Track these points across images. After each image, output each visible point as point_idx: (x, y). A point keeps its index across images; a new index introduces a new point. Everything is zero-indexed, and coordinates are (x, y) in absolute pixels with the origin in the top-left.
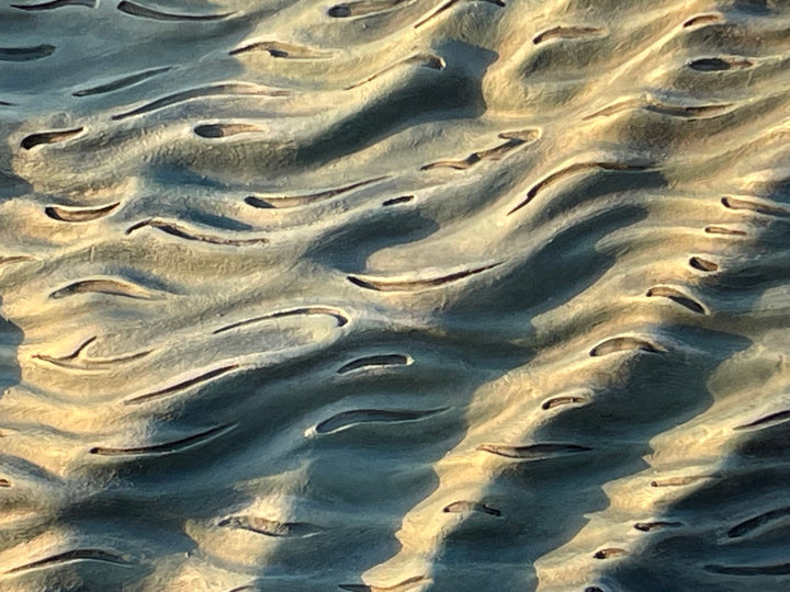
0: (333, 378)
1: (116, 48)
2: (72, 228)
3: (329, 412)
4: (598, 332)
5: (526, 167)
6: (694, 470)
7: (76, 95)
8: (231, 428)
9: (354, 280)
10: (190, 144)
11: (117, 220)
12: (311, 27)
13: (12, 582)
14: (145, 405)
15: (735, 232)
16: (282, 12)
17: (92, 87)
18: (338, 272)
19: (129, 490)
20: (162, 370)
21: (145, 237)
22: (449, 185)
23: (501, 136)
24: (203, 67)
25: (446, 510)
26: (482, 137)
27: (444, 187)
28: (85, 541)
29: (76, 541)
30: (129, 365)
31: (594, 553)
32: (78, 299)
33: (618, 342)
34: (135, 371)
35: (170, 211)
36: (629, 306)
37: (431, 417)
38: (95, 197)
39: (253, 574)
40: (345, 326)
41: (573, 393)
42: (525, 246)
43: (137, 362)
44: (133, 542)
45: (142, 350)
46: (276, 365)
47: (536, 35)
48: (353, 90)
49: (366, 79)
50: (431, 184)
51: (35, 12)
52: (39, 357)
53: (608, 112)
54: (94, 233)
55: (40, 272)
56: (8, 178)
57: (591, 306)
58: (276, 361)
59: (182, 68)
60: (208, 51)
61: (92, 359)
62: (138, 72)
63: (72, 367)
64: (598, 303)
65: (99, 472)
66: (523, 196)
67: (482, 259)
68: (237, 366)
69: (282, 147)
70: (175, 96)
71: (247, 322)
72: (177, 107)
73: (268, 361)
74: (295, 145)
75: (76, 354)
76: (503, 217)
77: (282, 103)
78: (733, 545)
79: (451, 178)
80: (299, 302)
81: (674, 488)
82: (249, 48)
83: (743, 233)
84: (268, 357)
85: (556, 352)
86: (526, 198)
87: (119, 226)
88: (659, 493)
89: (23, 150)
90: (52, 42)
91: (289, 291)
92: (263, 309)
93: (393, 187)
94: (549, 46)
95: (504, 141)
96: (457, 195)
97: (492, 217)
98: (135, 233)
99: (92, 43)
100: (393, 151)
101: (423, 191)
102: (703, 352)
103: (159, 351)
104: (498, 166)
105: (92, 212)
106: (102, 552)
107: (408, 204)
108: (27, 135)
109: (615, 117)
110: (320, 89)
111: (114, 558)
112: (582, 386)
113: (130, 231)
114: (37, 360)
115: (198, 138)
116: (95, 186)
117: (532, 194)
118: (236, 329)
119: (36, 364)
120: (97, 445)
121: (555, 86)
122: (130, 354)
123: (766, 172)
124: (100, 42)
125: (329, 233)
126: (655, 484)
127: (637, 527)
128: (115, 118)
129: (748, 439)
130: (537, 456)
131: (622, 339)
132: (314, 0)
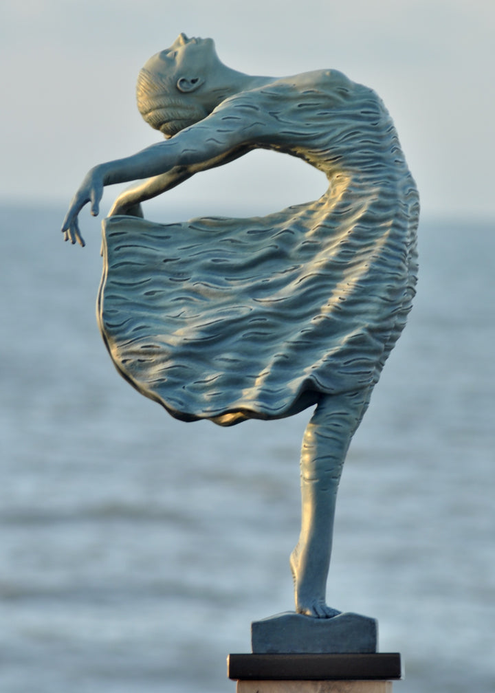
0: (248, 323)
1: (188, 238)
2: (177, 283)
3: (246, 332)
4: (314, 315)
5: (299, 274)
6: (337, 348)
7: (178, 249)
8: (220, 335)
9: (254, 300)
10: (210, 264)
11: (190, 282)
12: (243, 236)
13: (157, 374)
14: (199, 328)
15: (350, 291)
16: (234, 232)
17: (182, 248)
18: (250, 297)
19: (192, 350)
21: (197, 287)
23: (293, 266)
24: (212, 244)
25: (275, 357)
26: (288, 266)
27: (277, 278)
28: (179, 363)
29: (177, 363)
30: (194, 319)
31: (312, 367)
32: (179, 302)
33: (320, 317)
34: (196, 320)
35: (205, 280)
36: (323, 308)
37: (271, 335)
38: (183, 276)
39: (225, 371)
40: (252, 311)
41: (309, 329)
42: (298, 293)
43: (196, 318)
44: (191, 364)
45: (198, 315)
47: (303, 242)
48: (254, 253)
49: (258, 250)
50: (274, 277)
52: (167, 316)
53: (320, 262)
54: (184, 285)
55: (167, 294)
56: (158, 270)
57: (314, 308)
58: (234, 318)
59: (206, 244)
60: (213, 240)
61: (184, 317)
62: (194, 244)
63: (177, 319)
65: (185, 345)
67: (287, 295)
68: (224, 319)
69: (235, 266)
70: (204, 251)
71: (226, 309)
72: (206, 254)
73: (232, 318)
74: (238, 266)
75: (179, 315)
76: (293, 286)
77: (234, 255)
79: (279, 276)
80: (239, 305)
81: (332, 352)
82: (225, 240)
85: (304, 319)
86: (299, 281)
87: (191, 284)
88: (328, 353)
89: (164, 263)
90: (170, 235)
91: (237, 302)
92: (230, 306)
93: (263, 278)
94: (306, 245)
95: (293, 268)
96: (281, 280)
97: (290, 285)
98: (195, 286)
99: (181, 236)
100: (264, 268)
101: (272, 279)
102: (340, 320)
103: (203, 315)
104: (292, 273)
105: (183, 280)
106: (183, 366)
107: (268, 282)
108: (165, 259)
110: (245, 252)
111: (187, 367)
112: (311, 327)
115: (213, 262)
116: (183, 273)
117: (301, 280)
118: (223, 310)
119: (166, 318)
120: (186, 338)
121: (307, 255)
122: (195, 316)
123: (358, 277)
124: (184, 236)
125: (248, 288)
126: (327, 351)
128: (189, 256)
129: (350, 340)
130: (299, 344)
132: (243, 229)
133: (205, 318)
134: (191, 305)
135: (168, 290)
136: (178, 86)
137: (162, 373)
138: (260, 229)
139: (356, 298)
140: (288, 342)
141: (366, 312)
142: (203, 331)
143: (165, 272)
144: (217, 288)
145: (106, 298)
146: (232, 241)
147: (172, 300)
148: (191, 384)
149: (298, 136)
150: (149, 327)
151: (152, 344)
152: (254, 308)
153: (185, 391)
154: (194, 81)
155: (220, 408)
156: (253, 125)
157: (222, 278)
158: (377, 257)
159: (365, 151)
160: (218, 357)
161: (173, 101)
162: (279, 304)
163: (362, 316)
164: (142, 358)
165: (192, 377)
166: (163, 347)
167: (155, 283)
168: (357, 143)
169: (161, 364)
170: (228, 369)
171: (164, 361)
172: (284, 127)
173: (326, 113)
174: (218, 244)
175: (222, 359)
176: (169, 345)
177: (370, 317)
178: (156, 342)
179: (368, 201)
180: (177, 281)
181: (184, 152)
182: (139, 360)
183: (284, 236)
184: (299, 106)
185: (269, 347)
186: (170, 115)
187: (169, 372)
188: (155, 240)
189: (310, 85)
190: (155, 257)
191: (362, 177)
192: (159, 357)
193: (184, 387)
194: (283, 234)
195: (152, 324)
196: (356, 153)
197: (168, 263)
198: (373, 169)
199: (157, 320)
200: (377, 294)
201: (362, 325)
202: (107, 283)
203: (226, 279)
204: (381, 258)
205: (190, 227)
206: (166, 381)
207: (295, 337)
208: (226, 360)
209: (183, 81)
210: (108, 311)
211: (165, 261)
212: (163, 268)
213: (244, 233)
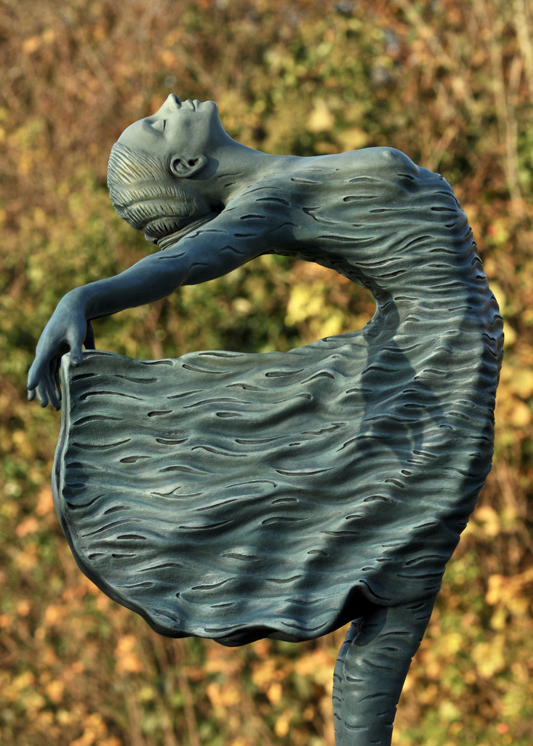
0: (270, 505)
1: (182, 381)
2: (168, 447)
3: (266, 517)
4: (365, 494)
5: (342, 436)
6: (398, 542)
7: (168, 398)
8: (231, 522)
9: (278, 471)
10: (214, 419)
11: (187, 445)
12: (259, 380)
13: (141, 575)
14: (201, 512)
15: (418, 462)
16: (246, 373)
17: (174, 395)
18: (272, 468)
19: (191, 542)
20: (207, 500)
21: (199, 452)
22: (313, 440)
23: (332, 424)
24: (216, 390)
25: (308, 553)
26: (325, 424)
27: (312, 441)
28: (172, 560)
29: (169, 560)
30: (194, 498)
31: (362, 569)
32: (171, 473)
33: (374, 498)
34: (197, 500)
35: (207, 443)
36: (378, 485)
37: (302, 520)
38: (176, 436)
39: (236, 573)
40: (277, 487)
41: (357, 514)
42: (342, 463)
43: (197, 497)
44: (189, 561)
45: (199, 492)
46: (251, 500)
47: (347, 390)
48: (277, 404)
49: (282, 400)
50: (306, 439)
51: (149, 365)
52: (154, 493)
53: (374, 419)
54: (178, 449)
55: (154, 462)
56: (140, 427)
57: (364, 485)
58: (251, 498)
59: (207, 390)
60: (218, 385)
61: (179, 495)
62: (191, 391)
63: (169, 497)
64: (366, 484)
65: (181, 535)
66: (342, 445)
67: (327, 466)
68: (237, 499)
69: (250, 422)
70: (205, 401)
71: (239, 484)
72: (208, 405)
73: (248, 498)
74: (255, 422)
75: (172, 492)
76: (334, 453)
77: (248, 406)
78: (407, 568)
79: (314, 438)
80: (257, 478)
81: (391, 548)
82: (234, 385)
83: (421, 463)
84: (249, 497)
85: (349, 500)
86: (343, 446)
87: (188, 447)
88: (386, 549)
89: (148, 417)
90: (156, 377)
91: (254, 474)
92: (244, 480)
93: (292, 440)
94: (352, 394)
95: (333, 426)
96: (317, 444)
97: (329, 452)
98: (194, 450)
99: (172, 379)
100: (291, 426)
101: (304, 441)
102: (403, 502)
103: (207, 493)
104: (331, 434)
105: (176, 441)
106: (177, 565)
107: (298, 446)
108: (150, 411)
109: (377, 421)
110: (263, 403)
111: (182, 567)
112: (361, 511)
113: (193, 449)
114: (153, 494)
115: (218, 417)
116: (176, 432)
117: (345, 445)
118: (235, 486)
119: (153, 496)
120: (182, 525)
121: (353, 408)
122: (194, 494)
123: (430, 443)
124: (176, 378)
125: (270, 454)
126: (383, 546)
127: (377, 560)
128: (184, 408)
129: (417, 531)
130: (343, 535)
131: (376, 496)
132: (259, 370)
133: (210, 497)
134: (189, 478)
135: (155, 456)
136: (172, 169)
137: (148, 575)
138: (284, 370)
139: (426, 472)
140: (327, 532)
141: (439, 492)
142: (206, 516)
143: (150, 431)
144: (226, 454)
145: (68, 467)
146: (244, 387)
147: (161, 471)
148: (188, 590)
149: (344, 242)
150: (128, 508)
151: (134, 533)
152: (280, 484)
153: (180, 600)
154: (192, 163)
155: (230, 626)
156: (280, 227)
157: (232, 440)
158: (456, 414)
159: (437, 263)
160: (226, 552)
161: (164, 190)
162: (315, 478)
163: (434, 498)
164: (119, 552)
165: (189, 580)
166: (151, 538)
167: (136, 445)
168: (426, 251)
169: (146, 562)
170: (241, 569)
171: (150, 558)
172: (325, 228)
173: (383, 210)
174: (224, 391)
175: (233, 556)
176: (157, 535)
177: (445, 498)
178: (140, 530)
179: (442, 336)
180: (167, 442)
181: (193, 267)
182: (114, 555)
183: (319, 381)
184: (345, 199)
185: (299, 538)
186: (159, 209)
187: (157, 573)
188: (136, 384)
189: (361, 171)
190: (137, 408)
191: (433, 300)
192: (144, 552)
193: (178, 595)
194: (318, 378)
195: (132, 504)
196: (424, 267)
197: (154, 418)
198: (449, 289)
199: (140, 500)
200: (455, 466)
201: (433, 509)
202: (69, 445)
203: (237, 441)
204: (463, 416)
205: (184, 366)
206: (153, 585)
207: (338, 525)
208: (239, 556)
209: (177, 162)
210: (70, 485)
211: (150, 415)
212: (149, 425)
213: (261, 375)
